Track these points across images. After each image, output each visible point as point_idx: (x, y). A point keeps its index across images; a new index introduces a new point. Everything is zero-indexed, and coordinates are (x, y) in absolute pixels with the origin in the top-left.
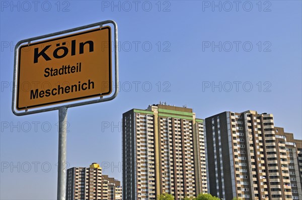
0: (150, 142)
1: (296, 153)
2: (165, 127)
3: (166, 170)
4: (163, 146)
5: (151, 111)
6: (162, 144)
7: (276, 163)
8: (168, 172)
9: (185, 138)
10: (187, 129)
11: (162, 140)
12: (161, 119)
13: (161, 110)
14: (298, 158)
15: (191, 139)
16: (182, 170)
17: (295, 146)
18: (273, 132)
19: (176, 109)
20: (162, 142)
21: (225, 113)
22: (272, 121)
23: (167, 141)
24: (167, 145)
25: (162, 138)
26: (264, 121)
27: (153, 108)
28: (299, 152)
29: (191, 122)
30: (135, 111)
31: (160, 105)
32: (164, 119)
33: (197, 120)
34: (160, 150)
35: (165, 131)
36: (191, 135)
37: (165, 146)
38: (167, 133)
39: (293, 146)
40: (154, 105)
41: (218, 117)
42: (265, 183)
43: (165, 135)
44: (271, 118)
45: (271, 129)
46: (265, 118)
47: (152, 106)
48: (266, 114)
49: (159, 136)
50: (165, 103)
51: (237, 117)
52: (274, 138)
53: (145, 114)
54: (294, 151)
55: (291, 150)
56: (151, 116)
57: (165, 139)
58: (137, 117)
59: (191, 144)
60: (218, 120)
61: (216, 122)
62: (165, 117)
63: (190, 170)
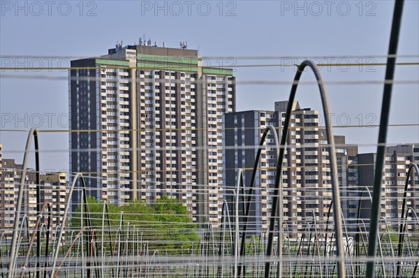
0: (122, 117)
1: (346, 163)
2: (147, 88)
3: (148, 166)
4: (144, 122)
5: (124, 59)
6: (143, 119)
7: (317, 178)
8: (152, 169)
9: (182, 106)
10: (186, 90)
11: (143, 112)
12: (142, 73)
13: (140, 56)
14: (347, 170)
15: (193, 107)
16: (176, 166)
17: (346, 153)
18: (317, 137)
19: (168, 51)
20: (142, 115)
21: (252, 112)
22: (316, 120)
23: (151, 113)
24: (151, 120)
25: (143, 108)
26: (306, 121)
27: (128, 53)
28: (350, 162)
29: (195, 76)
30: (98, 62)
31: (140, 46)
32: (147, 74)
33: (205, 71)
34: (139, 129)
35: (147, 95)
36: (193, 100)
37: (148, 123)
38: (151, 99)
39: (343, 154)
40: (130, 47)
41: (243, 115)
42: (299, 206)
43: (147, 102)
44: (316, 116)
45: (315, 132)
46: (307, 117)
47: (127, 50)
48: (309, 109)
49: (137, 105)
50: (149, 42)
51: (268, 116)
52: (316, 145)
53: (116, 67)
54: (344, 160)
55: (340, 159)
56: (125, 71)
57: (148, 109)
58: (102, 73)
59: (192, 118)
60: (243, 120)
61: (239, 121)
62: (147, 69)
63: (189, 164)
